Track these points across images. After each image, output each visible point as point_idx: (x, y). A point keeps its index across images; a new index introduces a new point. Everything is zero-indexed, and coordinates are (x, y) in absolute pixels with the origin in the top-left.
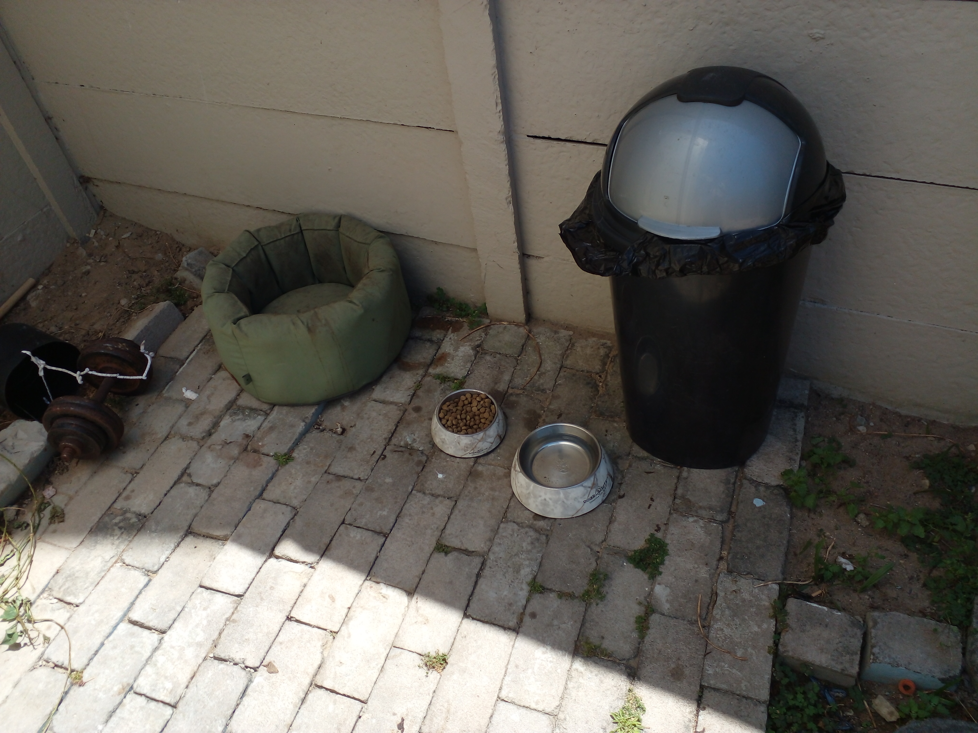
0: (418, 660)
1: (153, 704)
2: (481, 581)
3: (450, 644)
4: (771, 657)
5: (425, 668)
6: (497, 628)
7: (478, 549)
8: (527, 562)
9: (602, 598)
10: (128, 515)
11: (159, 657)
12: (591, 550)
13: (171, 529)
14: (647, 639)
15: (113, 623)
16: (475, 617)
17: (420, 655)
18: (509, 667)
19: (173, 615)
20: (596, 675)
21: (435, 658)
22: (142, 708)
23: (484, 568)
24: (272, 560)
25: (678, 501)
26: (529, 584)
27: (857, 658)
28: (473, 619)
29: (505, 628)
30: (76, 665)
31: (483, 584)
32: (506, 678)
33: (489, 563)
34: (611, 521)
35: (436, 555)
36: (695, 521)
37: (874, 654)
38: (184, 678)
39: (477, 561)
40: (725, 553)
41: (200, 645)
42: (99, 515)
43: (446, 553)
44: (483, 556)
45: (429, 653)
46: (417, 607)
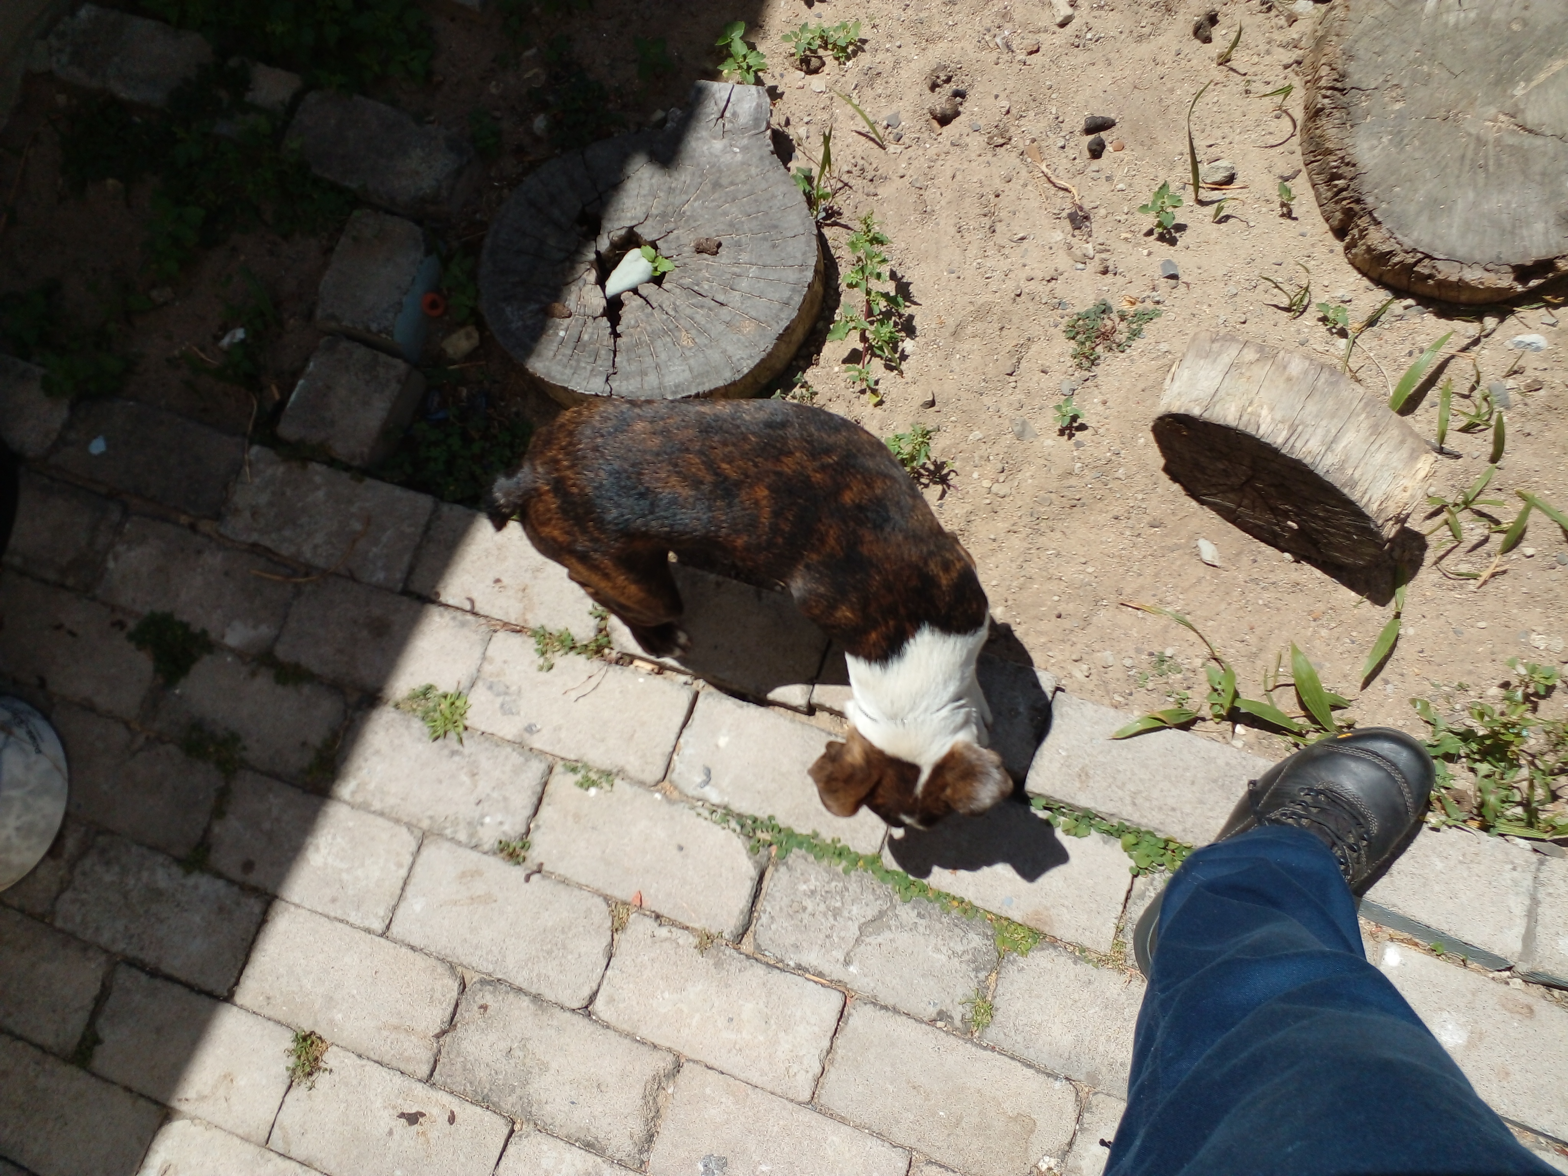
0: (300, 1092)
2: (165, 968)
3: (278, 1028)
4: (369, 481)
5: (316, 1075)
6: (262, 935)
7: (100, 974)
8: (145, 875)
9: (235, 738)
12: (141, 749)
14: (316, 668)
16: (233, 980)
17: (290, 1087)
18: (332, 914)
20: (366, 760)
21: (299, 1057)
23: (141, 961)
25: (70, 581)
26: (188, 872)
27: (383, 357)
28: (237, 983)
29: (262, 921)
31: (173, 965)
32: (351, 920)
33: (132, 952)
34: (89, 707)
35: (97, 1064)
36: (116, 558)
37: (380, 332)
39: (124, 977)
40: (184, 519)
43: (98, 1041)
44: (117, 963)
45: (288, 1069)
46: (197, 1100)
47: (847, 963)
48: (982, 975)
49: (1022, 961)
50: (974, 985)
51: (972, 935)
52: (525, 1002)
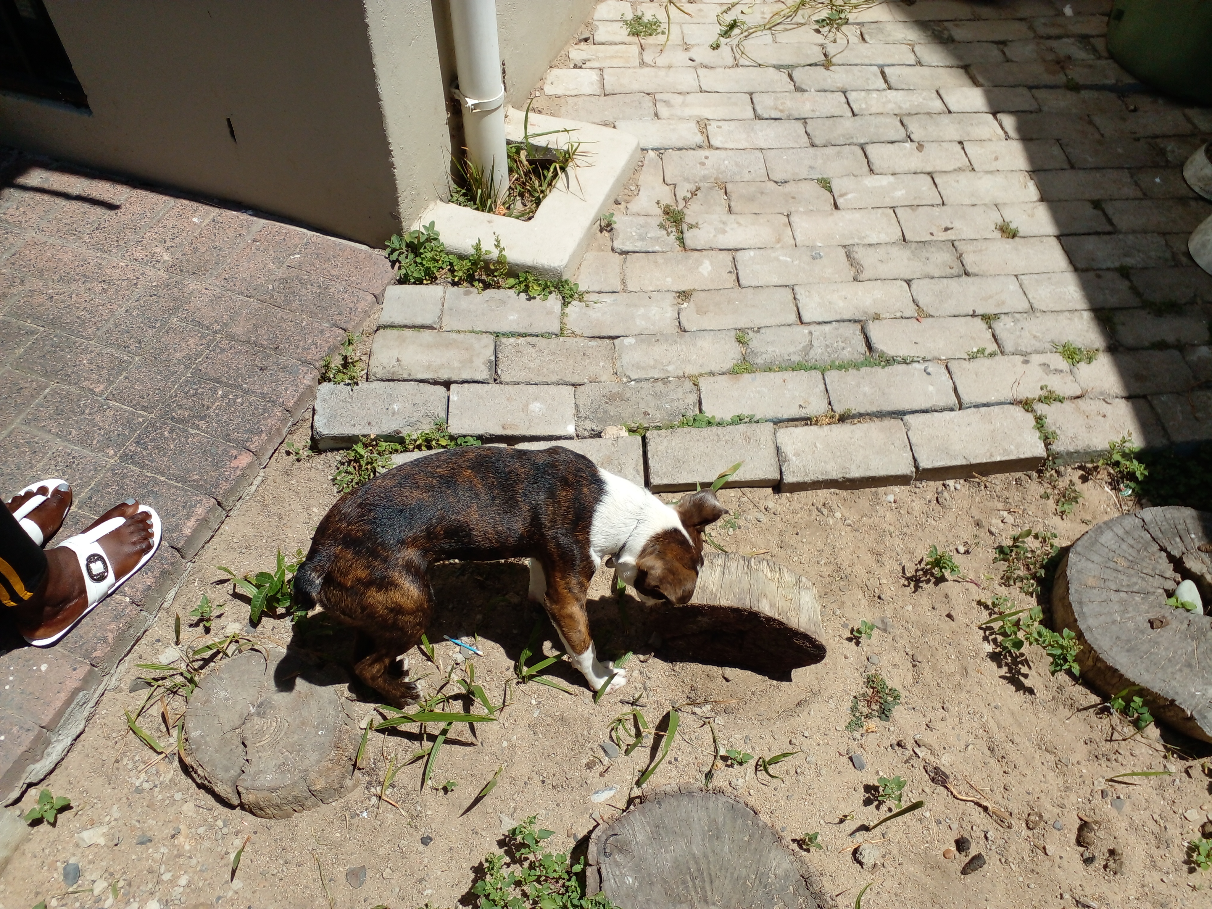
0: (999, 221)
1: (846, 106)
3: (1028, 235)
5: (998, 227)
7: (1118, 226)
8: (1139, 259)
9: (1158, 315)
10: (946, 32)
11: (875, 95)
12: (1195, 297)
13: (959, 57)
14: (1151, 352)
15: (873, 62)
17: (1004, 221)
18: (1044, 274)
19: (904, 87)
21: (1010, 230)
22: (840, 102)
23: (1106, 235)
24: (991, 116)
26: (1122, 266)
28: (1060, 242)
29: (1073, 262)
30: (834, 60)
32: (1035, 275)
33: (1114, 236)
35: (1088, 203)
38: (874, 110)
39: (1108, 229)
41: (900, 108)
42: (931, 19)
43: (1095, 209)
44: (1116, 231)
45: (1011, 225)
47: (810, 333)
48: (749, 350)
49: (735, 362)
50: (750, 346)
51: (762, 362)
52: (936, 275)
